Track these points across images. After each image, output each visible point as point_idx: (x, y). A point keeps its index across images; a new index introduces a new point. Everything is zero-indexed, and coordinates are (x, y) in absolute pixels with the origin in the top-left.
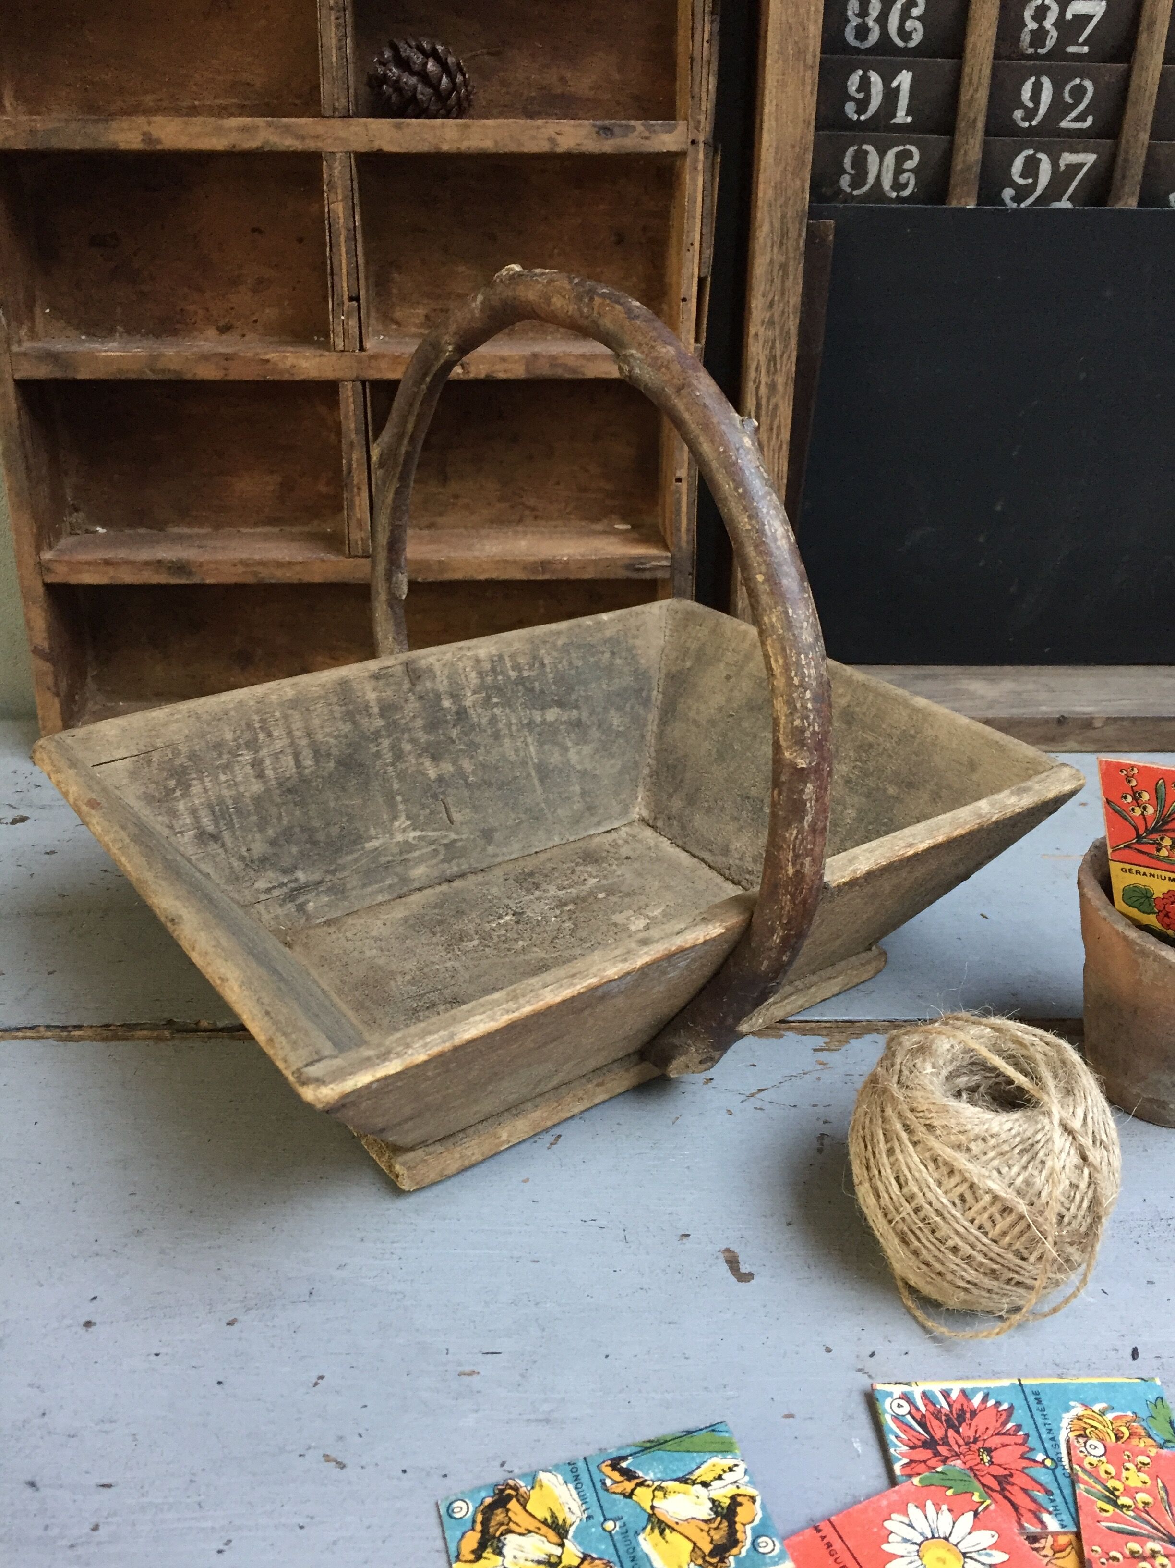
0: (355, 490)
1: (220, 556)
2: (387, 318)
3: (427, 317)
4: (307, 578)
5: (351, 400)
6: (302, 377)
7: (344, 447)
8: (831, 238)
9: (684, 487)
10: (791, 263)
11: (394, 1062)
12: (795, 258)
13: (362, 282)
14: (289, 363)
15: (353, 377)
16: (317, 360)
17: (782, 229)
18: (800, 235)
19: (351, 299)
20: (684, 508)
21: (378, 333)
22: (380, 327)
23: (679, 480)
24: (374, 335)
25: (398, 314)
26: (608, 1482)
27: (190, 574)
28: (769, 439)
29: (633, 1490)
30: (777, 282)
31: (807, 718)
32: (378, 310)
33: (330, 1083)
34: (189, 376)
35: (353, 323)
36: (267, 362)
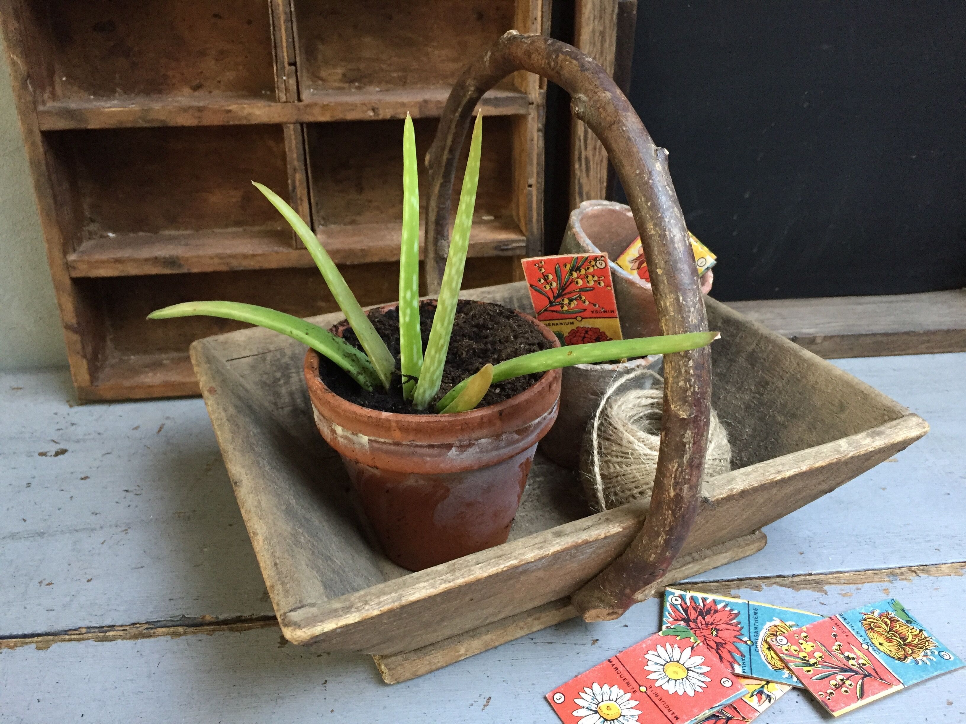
0: (299, 202)
1: (201, 253)
2: (315, 77)
3: (344, 75)
4: (266, 266)
5: (293, 137)
6: (256, 122)
7: (290, 171)
8: (635, 12)
9: (534, 191)
10: (607, 30)
12: (610, 27)
13: (297, 52)
14: (246, 112)
15: (293, 120)
16: (267, 108)
17: (601, 7)
18: (613, 11)
19: (290, 64)
20: (535, 206)
21: (309, 87)
22: (311, 83)
23: (530, 186)
24: (306, 89)
25: (323, 73)
27: (180, 266)
28: (594, 155)
30: (598, 45)
32: (308, 71)
34: (172, 124)
35: (292, 82)
36: (229, 111)
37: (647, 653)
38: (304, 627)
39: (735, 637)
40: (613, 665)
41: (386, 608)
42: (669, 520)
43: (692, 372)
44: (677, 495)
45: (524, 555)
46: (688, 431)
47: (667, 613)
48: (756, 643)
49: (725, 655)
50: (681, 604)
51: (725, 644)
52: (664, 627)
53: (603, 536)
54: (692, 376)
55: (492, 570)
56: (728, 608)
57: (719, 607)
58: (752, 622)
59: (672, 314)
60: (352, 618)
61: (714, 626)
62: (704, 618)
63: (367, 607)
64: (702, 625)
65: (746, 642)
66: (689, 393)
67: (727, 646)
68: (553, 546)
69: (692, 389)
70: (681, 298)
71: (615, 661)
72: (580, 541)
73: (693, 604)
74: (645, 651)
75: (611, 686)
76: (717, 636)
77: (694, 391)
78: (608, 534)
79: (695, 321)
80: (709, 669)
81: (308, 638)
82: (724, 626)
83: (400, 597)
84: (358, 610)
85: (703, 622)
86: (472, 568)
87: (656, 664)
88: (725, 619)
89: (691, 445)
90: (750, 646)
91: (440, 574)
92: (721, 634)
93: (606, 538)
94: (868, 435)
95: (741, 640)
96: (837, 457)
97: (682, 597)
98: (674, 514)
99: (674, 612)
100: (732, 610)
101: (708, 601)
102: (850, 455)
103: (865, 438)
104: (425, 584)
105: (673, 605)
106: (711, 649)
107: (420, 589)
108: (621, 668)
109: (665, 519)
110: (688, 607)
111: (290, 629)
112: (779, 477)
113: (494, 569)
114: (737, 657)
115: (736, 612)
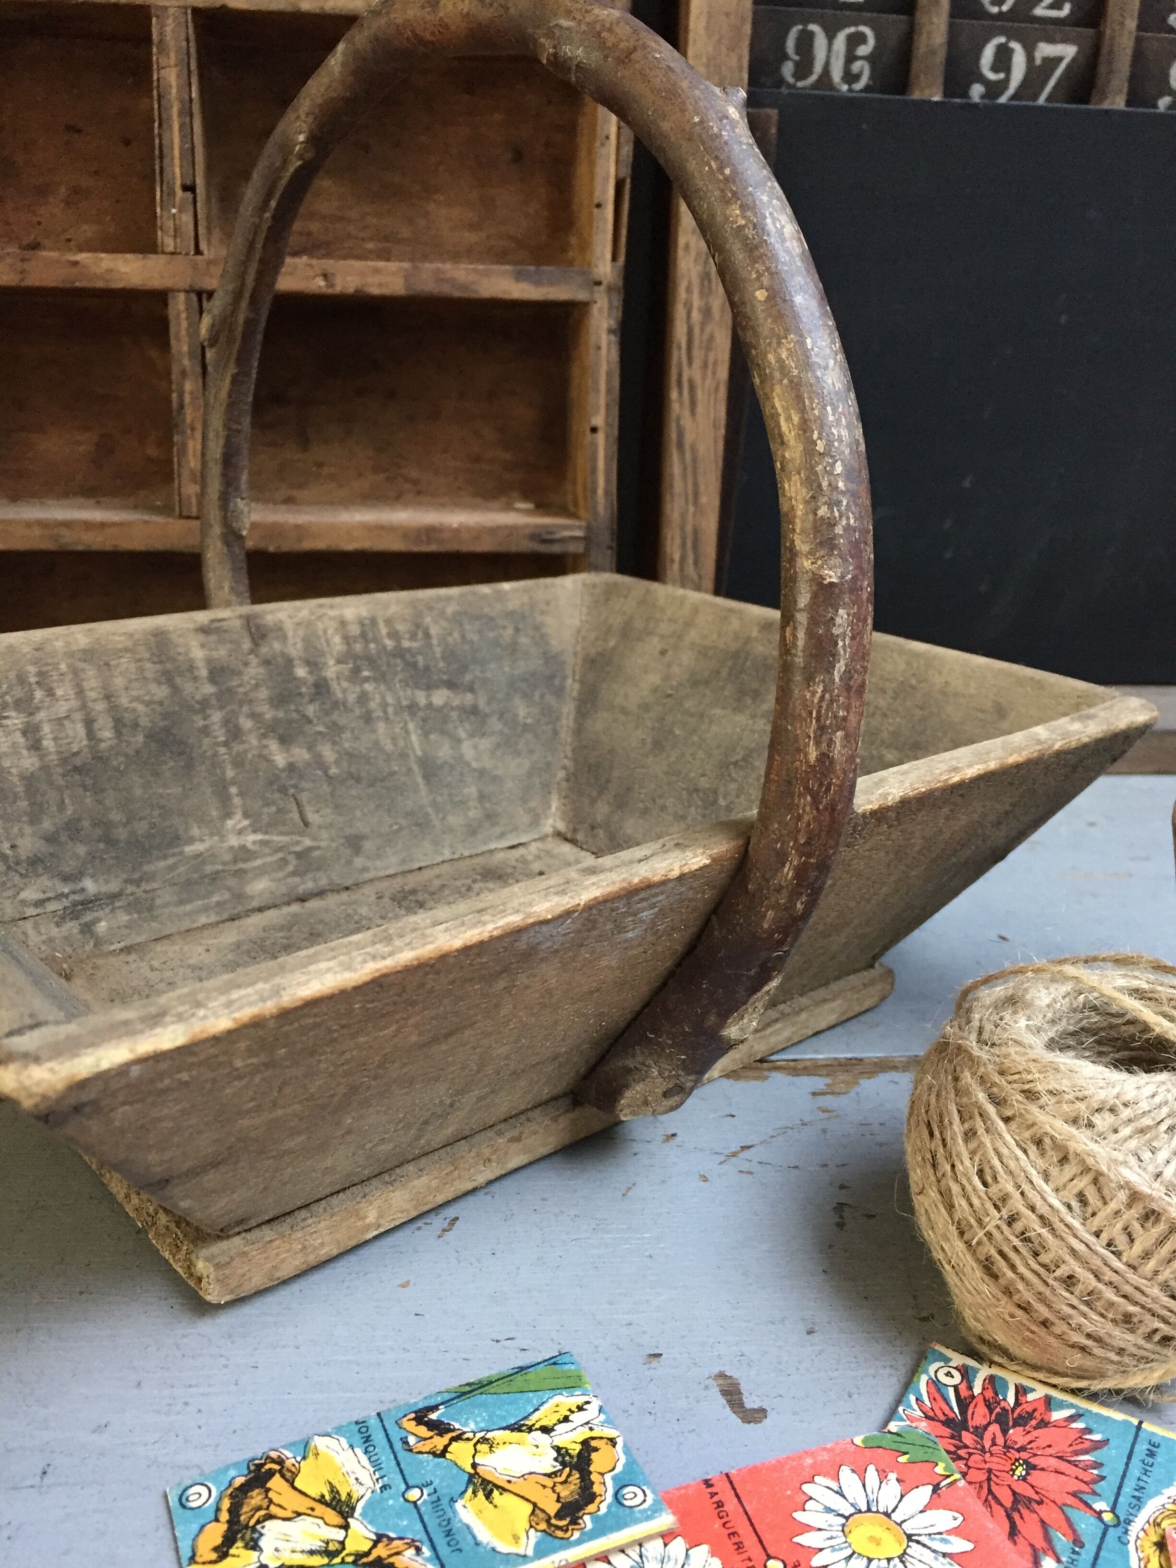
11: (171, 1028)
26: (412, 1440)
29: (446, 1447)
31: (839, 503)
33: (50, 1059)
39: (1074, 1495)
47: (912, 1398)
48: (1128, 1522)
49: (1029, 1527)
50: (956, 1387)
51: (1040, 1503)
56: (1080, 1425)
57: (1057, 1415)
58: (1135, 1470)
61: (1025, 1455)
62: (1005, 1432)
64: (994, 1444)
65: (1099, 1514)
67: (1042, 1511)
73: (989, 1394)
76: (1024, 1479)
80: (968, 1546)
82: (1053, 1462)
85: (1000, 1440)
88: (1062, 1446)
90: (1107, 1527)
92: (1036, 1477)
95: (1091, 1508)
97: (966, 1373)
99: (933, 1399)
100: (1088, 1430)
101: (1030, 1397)
105: (935, 1384)
106: (996, 1507)
110: (973, 1397)
114: (1061, 1541)
115: (1097, 1437)
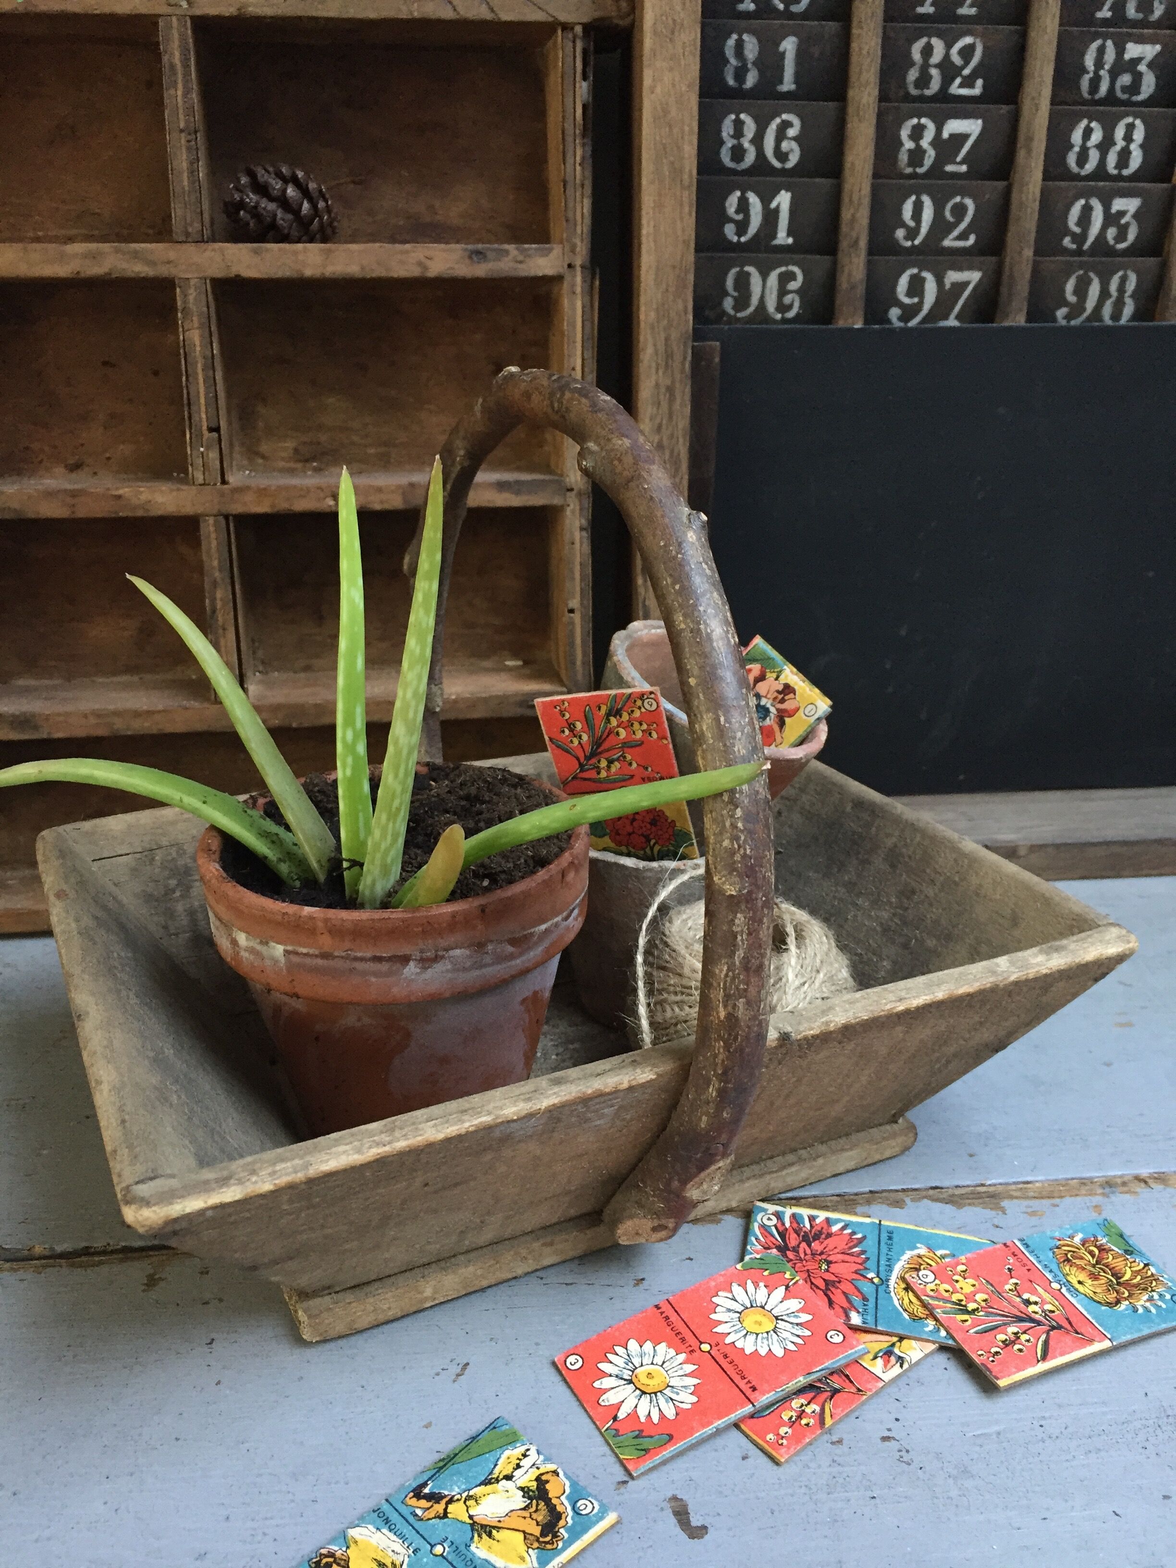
0: (221, 631)
1: (69, 708)
2: (252, 453)
3: (296, 450)
4: (169, 728)
5: (213, 536)
6: (160, 513)
7: (207, 586)
8: (717, 360)
9: (577, 617)
10: (677, 385)
12: (681, 381)
13: (223, 412)
14: (144, 497)
15: (215, 512)
16: (175, 494)
17: (666, 351)
18: (685, 358)
19: (211, 430)
20: (578, 641)
21: (241, 468)
22: (245, 462)
23: (571, 611)
24: (239, 470)
25: (264, 448)
26: (419, 1512)
27: (36, 728)
29: (445, 1510)
30: (665, 405)
32: (243, 444)
34: (31, 515)
35: (213, 455)
36: (119, 497)
37: (717, 1295)
38: (154, 1205)
39: (856, 1272)
40: (662, 1313)
41: (283, 1181)
42: (721, 1057)
43: (740, 825)
44: (730, 1016)
45: (501, 1109)
46: (739, 915)
47: (753, 1239)
48: (887, 1280)
49: (838, 1299)
50: (775, 1226)
51: (839, 1282)
52: (747, 1258)
53: (625, 1085)
54: (742, 831)
55: (452, 1130)
56: (847, 1231)
57: (835, 1228)
58: (884, 1249)
59: (711, 741)
60: (230, 1194)
61: (824, 1257)
62: (809, 1246)
63: (254, 1179)
64: (806, 1254)
65: (871, 1280)
66: (738, 857)
67: (842, 1286)
68: (547, 1097)
69: (742, 851)
70: (722, 719)
71: (666, 1308)
72: (590, 1091)
73: (795, 1225)
74: (713, 1292)
75: (656, 1343)
76: (827, 1271)
77: (745, 853)
78: (634, 1083)
79: (743, 752)
80: (810, 1317)
81: (160, 1222)
82: (840, 1257)
83: (309, 1165)
84: (240, 1182)
85: (808, 1251)
86: (420, 1126)
87: (729, 1310)
88: (842, 1246)
89: (745, 937)
90: (877, 1286)
91: (371, 1134)
92: (834, 1268)
93: (631, 1089)
94: (1041, 952)
95: (866, 1277)
96: (992, 979)
97: (778, 1216)
98: (727, 1047)
99: (764, 1236)
100: (853, 1233)
101: (818, 1221)
102: (1013, 978)
103: (1035, 955)
104: (347, 1147)
105: (763, 1227)
106: (817, 1291)
107: (339, 1154)
108: (674, 1317)
109: (715, 1056)
110: (786, 1229)
111: (133, 1207)
112: (901, 1007)
113: (455, 1128)
114: (857, 1301)
115: (859, 1236)
